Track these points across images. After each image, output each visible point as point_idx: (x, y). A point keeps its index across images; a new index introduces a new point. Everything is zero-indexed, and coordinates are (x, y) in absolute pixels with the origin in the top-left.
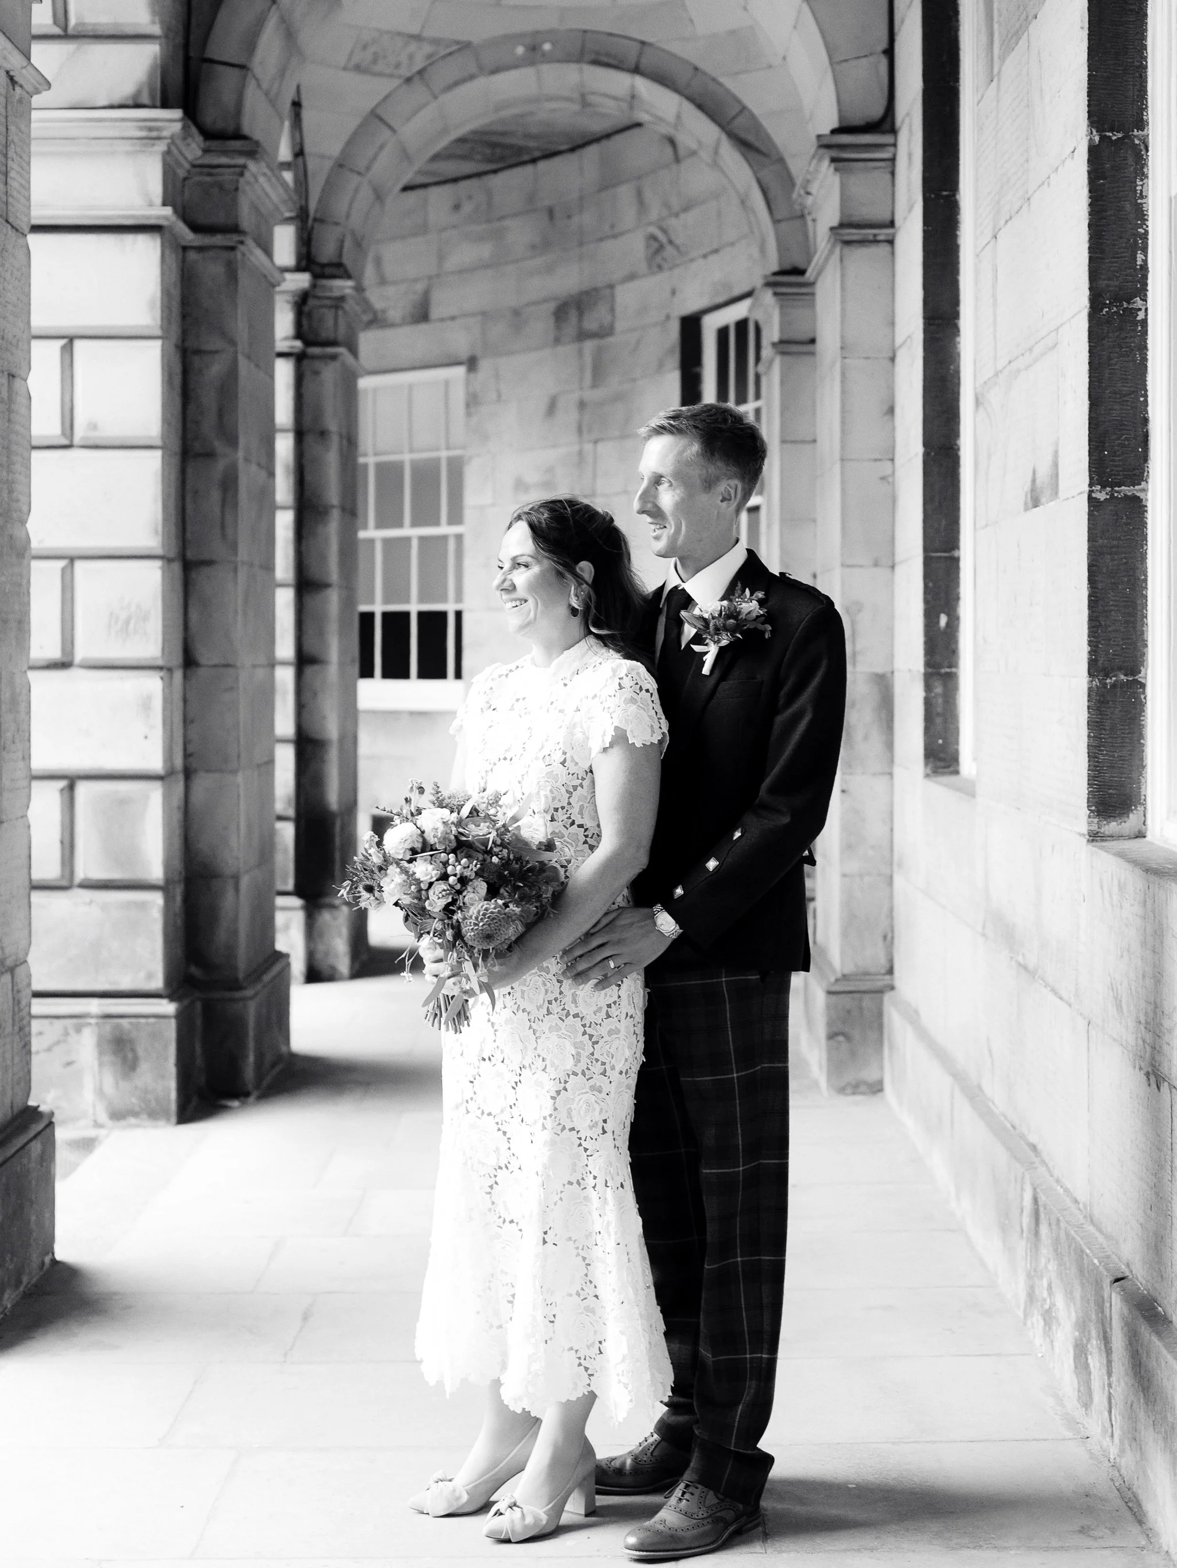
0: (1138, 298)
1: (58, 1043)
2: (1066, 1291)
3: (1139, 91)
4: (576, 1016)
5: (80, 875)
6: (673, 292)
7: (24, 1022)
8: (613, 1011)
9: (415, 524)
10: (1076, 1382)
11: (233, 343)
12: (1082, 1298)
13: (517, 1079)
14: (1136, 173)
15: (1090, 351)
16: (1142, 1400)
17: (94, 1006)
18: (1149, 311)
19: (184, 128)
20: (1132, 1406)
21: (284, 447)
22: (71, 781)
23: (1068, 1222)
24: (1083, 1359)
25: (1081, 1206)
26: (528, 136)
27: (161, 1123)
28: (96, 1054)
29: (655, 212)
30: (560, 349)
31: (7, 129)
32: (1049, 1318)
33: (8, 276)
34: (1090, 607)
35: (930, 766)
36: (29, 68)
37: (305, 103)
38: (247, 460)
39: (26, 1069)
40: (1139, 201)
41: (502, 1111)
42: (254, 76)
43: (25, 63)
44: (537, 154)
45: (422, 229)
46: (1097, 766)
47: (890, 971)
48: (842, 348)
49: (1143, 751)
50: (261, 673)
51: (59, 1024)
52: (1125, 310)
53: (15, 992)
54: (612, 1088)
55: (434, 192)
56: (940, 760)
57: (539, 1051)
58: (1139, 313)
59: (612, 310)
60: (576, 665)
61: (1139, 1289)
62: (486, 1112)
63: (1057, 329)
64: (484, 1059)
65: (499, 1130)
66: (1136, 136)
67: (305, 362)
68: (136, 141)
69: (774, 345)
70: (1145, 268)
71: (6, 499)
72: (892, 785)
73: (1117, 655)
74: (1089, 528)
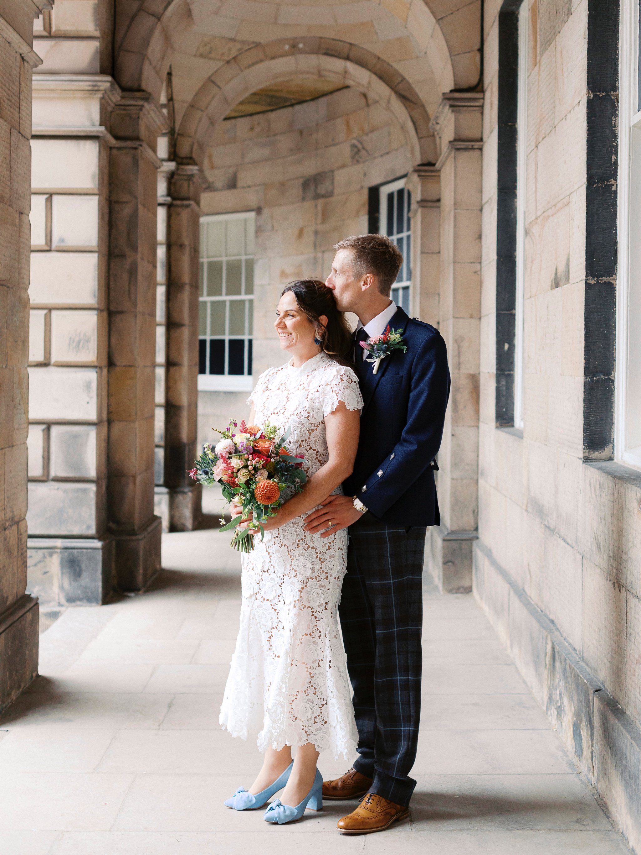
0: (613, 179)
1: (40, 562)
2: (569, 696)
3: (614, 71)
4: (313, 548)
5: (53, 474)
6: (365, 175)
7: (24, 551)
8: (332, 546)
9: (228, 294)
10: (574, 744)
11: (136, 198)
12: (578, 700)
13: (282, 581)
14: (612, 114)
15: (587, 207)
16: (609, 754)
17: (59, 543)
18: (618, 186)
19: (112, 85)
20: (604, 756)
21: (161, 252)
22: (48, 425)
23: (571, 661)
24: (578, 732)
25: (578, 652)
26: (289, 92)
27: (94, 604)
28: (60, 568)
29: (356, 132)
30: (306, 204)
31: (20, 84)
32: (560, 710)
33: (20, 160)
34: (586, 340)
35: (499, 422)
36: (32, 53)
37: (174, 73)
38: (142, 259)
39: (24, 575)
40: (614, 129)
41: (274, 599)
42: (148, 59)
43: (30, 50)
44: (294, 102)
45: (234, 140)
46: (588, 423)
47: (476, 529)
48: (455, 204)
49: (613, 415)
50: (148, 370)
51: (40, 552)
52: (605, 185)
53: (19, 535)
54: (331, 586)
55: (240, 121)
56: (505, 419)
57: (293, 566)
58: (613, 187)
59: (333, 183)
60: (314, 367)
61: (608, 695)
62: (266, 599)
63: (569, 195)
64: (264, 571)
65: (272, 608)
66: (612, 95)
67: (172, 209)
68: (86, 92)
69: (418, 202)
70: (616, 163)
71: (17, 278)
72: (478, 433)
73: (600, 365)
74: (585, 299)
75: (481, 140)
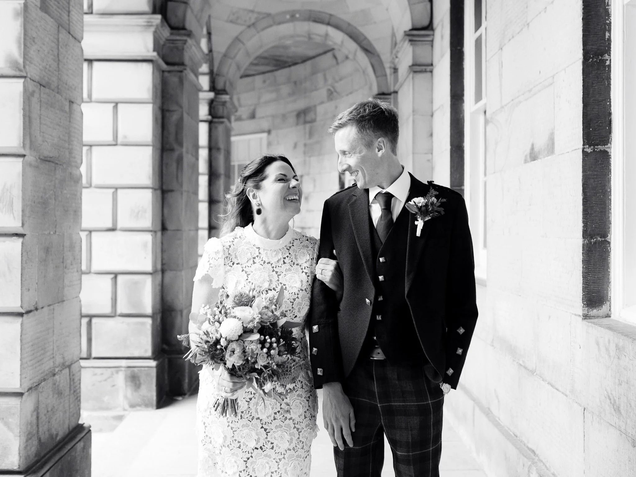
0: (606, 55)
1: (109, 378)
5: (119, 311)
11: (181, 107)
15: (583, 80)
17: (124, 363)
18: (612, 61)
19: (162, 23)
21: (203, 154)
22: (116, 275)
26: (288, 57)
27: (150, 409)
28: (124, 382)
29: (330, 81)
30: (298, 127)
33: (69, 57)
34: (584, 205)
38: (187, 152)
39: (77, 408)
42: (190, 7)
44: (291, 64)
45: (253, 89)
46: (587, 282)
48: (413, 111)
49: (609, 275)
50: (192, 233)
51: (109, 370)
52: (600, 60)
53: (71, 376)
58: (607, 61)
59: (315, 114)
63: (553, 76)
67: (213, 124)
68: (144, 27)
70: (609, 40)
73: (597, 228)
74: (583, 166)
75: (432, 65)
